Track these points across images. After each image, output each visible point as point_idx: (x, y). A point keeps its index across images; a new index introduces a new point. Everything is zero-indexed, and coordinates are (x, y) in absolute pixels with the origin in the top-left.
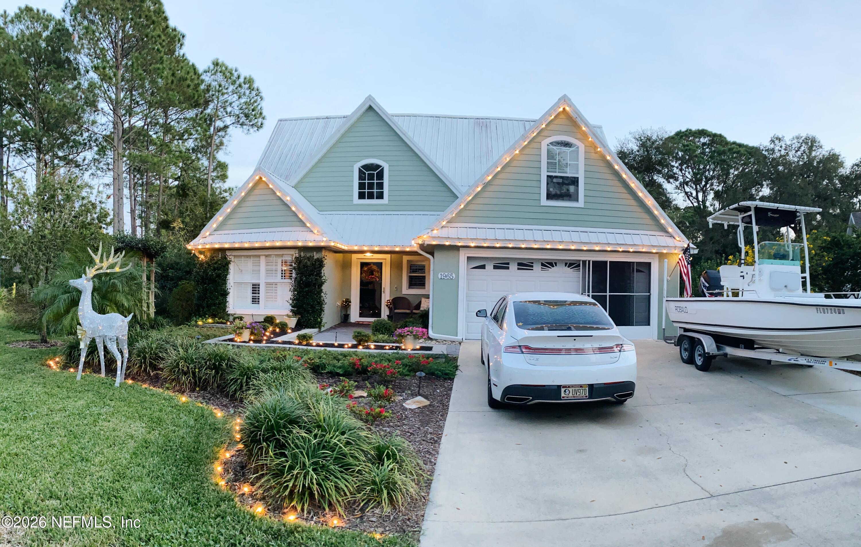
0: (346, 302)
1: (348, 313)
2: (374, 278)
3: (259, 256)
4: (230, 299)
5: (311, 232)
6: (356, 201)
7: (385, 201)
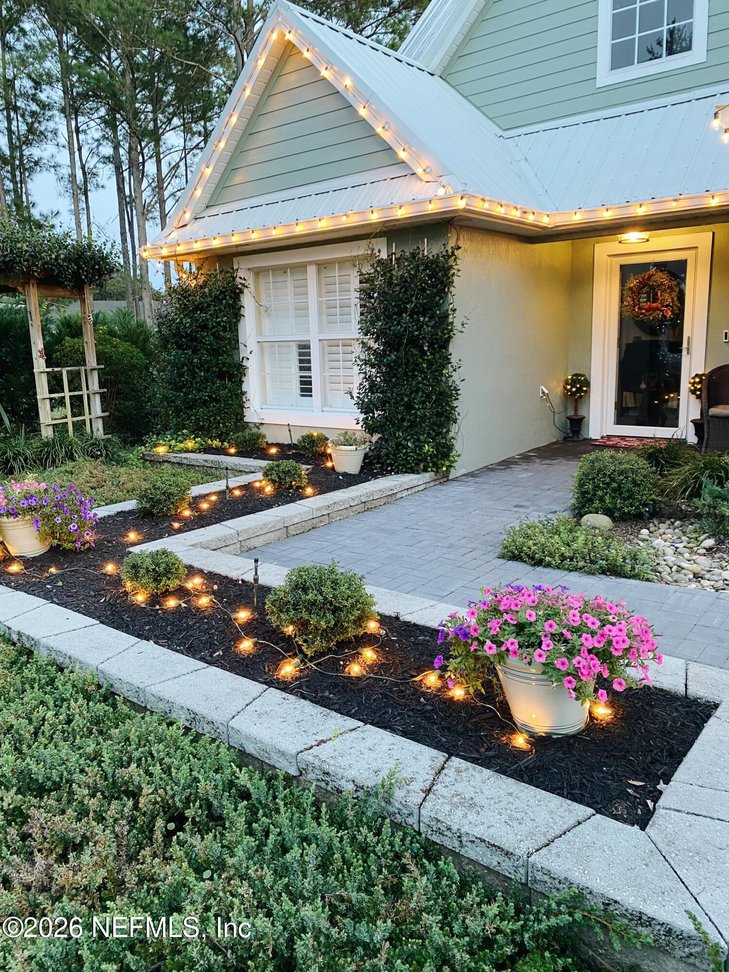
0: (573, 382)
1: (582, 412)
2: (657, 309)
3: (302, 267)
4: (251, 385)
5: (411, 175)
6: (605, 76)
7: (696, 54)
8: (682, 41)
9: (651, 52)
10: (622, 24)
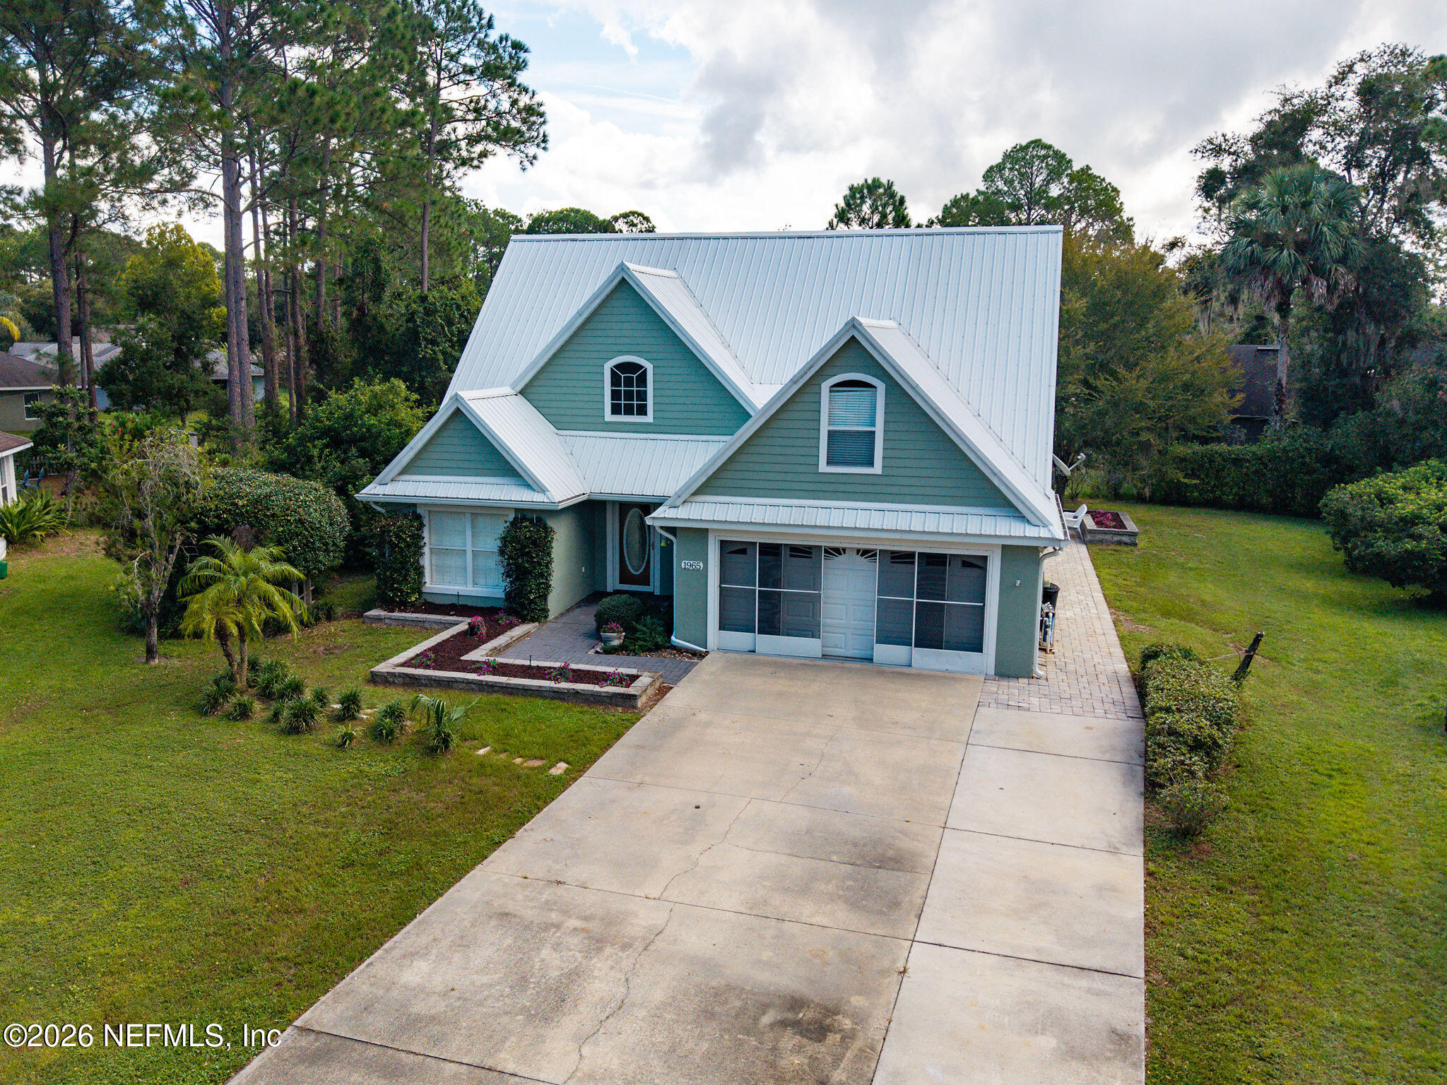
3: (463, 514)
5: (528, 486)
6: (609, 417)
7: (649, 418)
8: (642, 411)
9: (629, 411)
10: (615, 395)
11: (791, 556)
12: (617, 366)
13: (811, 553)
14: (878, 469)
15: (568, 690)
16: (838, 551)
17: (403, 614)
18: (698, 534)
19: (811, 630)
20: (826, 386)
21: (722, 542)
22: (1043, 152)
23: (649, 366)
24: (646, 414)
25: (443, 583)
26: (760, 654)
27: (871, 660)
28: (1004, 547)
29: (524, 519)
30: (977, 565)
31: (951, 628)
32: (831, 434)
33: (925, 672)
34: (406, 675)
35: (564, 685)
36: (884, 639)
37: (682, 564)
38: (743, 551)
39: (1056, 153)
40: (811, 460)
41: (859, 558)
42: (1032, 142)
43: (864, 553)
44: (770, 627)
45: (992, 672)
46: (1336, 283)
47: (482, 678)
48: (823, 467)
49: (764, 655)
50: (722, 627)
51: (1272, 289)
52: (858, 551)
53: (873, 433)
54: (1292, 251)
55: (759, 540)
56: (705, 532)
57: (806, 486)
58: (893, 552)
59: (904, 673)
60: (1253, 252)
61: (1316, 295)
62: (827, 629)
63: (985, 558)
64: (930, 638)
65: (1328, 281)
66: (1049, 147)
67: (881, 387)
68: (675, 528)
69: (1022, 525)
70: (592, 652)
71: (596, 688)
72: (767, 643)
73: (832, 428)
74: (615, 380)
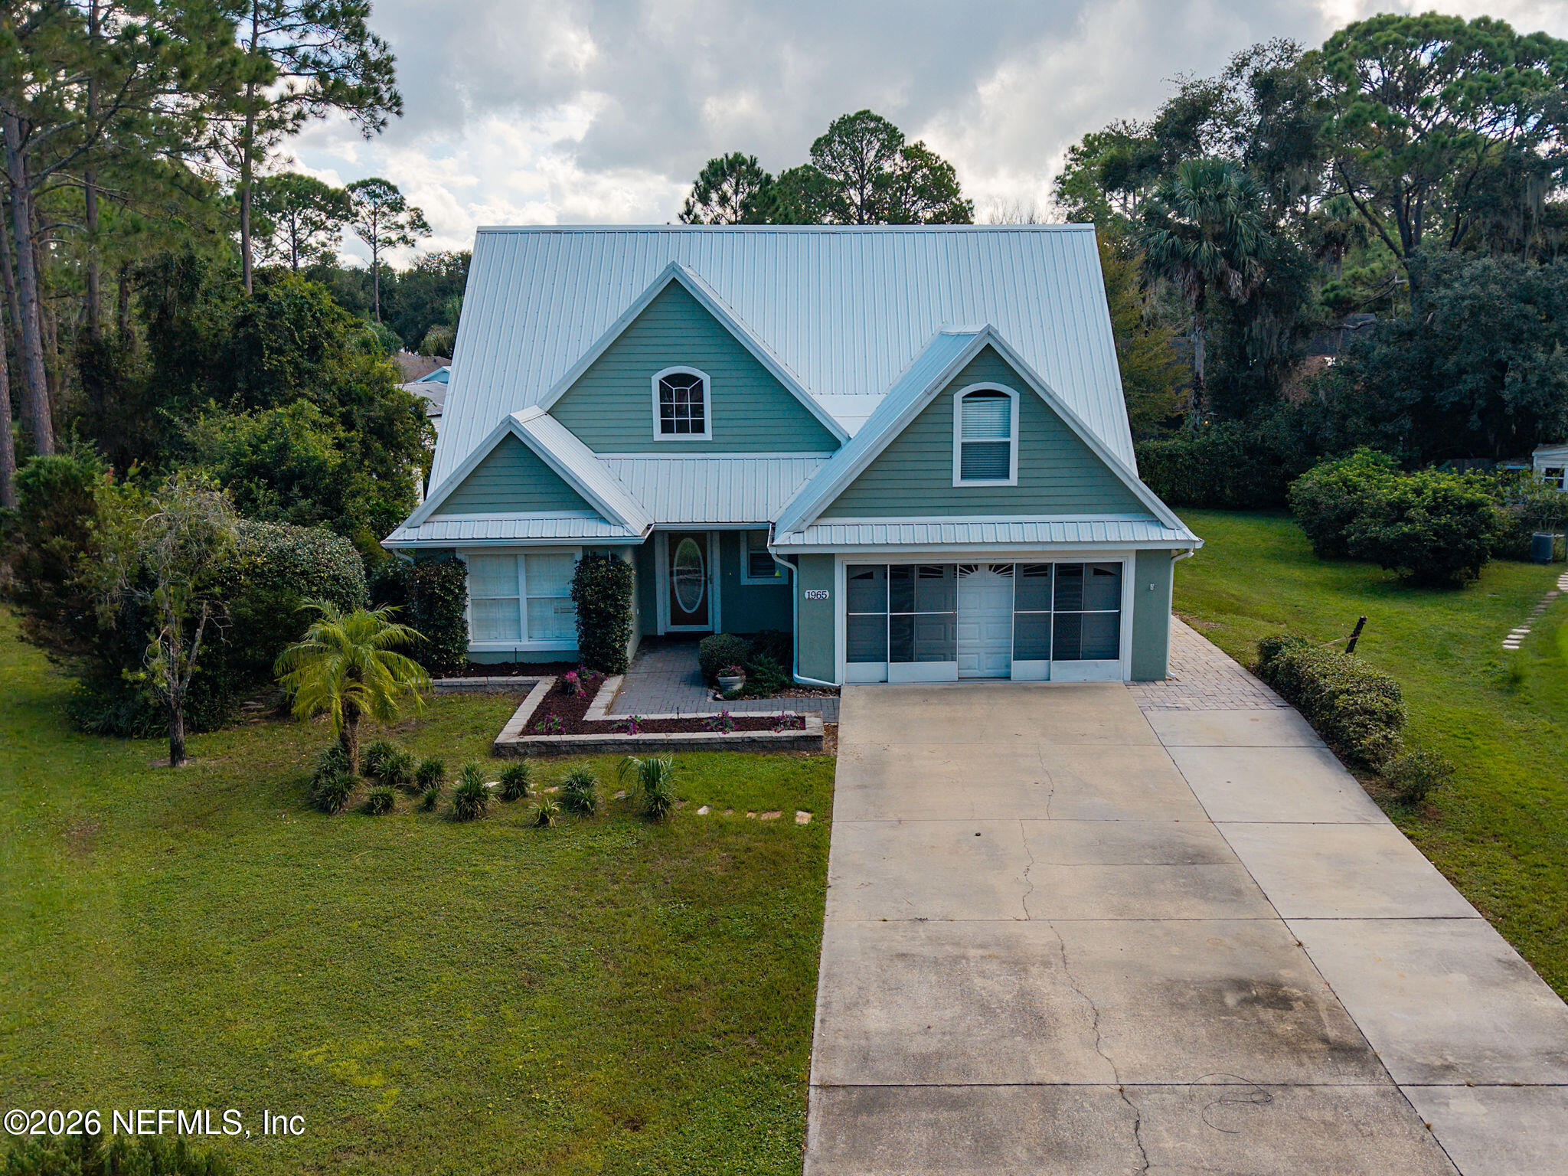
3: (514, 556)
5: (603, 519)
6: (658, 435)
7: (708, 435)
8: (699, 427)
9: (682, 428)
10: (665, 411)
11: (921, 577)
12: (667, 379)
13: (941, 572)
14: (1013, 480)
15: (743, 739)
16: (969, 568)
17: (454, 680)
18: (823, 561)
19: (946, 652)
20: (958, 397)
21: (849, 567)
22: (872, 125)
23: (706, 379)
24: (703, 432)
25: (490, 639)
26: (894, 684)
27: (1008, 678)
28: (1138, 552)
29: (595, 558)
30: (1113, 572)
31: (1088, 637)
32: (965, 446)
33: (1066, 685)
34: (542, 743)
35: (733, 735)
36: (1023, 653)
37: (805, 594)
38: (869, 576)
39: (887, 126)
40: (944, 475)
41: (992, 574)
42: (860, 113)
43: (996, 568)
44: (903, 653)
45: (1128, 676)
46: (1251, 275)
47: (634, 737)
48: (957, 481)
49: (898, 684)
50: (850, 658)
51: (1193, 282)
52: (991, 566)
53: (1008, 444)
54: (1211, 244)
55: (889, 562)
56: (830, 558)
57: (940, 502)
58: (1025, 565)
59: (1044, 687)
60: (1174, 244)
61: (1233, 288)
62: (965, 651)
63: (1121, 564)
64: (1068, 649)
65: (1243, 275)
66: (879, 119)
67: (1015, 397)
68: (796, 556)
69: (1158, 529)
70: (710, 699)
71: (773, 734)
72: (899, 671)
73: (966, 440)
74: (665, 393)
